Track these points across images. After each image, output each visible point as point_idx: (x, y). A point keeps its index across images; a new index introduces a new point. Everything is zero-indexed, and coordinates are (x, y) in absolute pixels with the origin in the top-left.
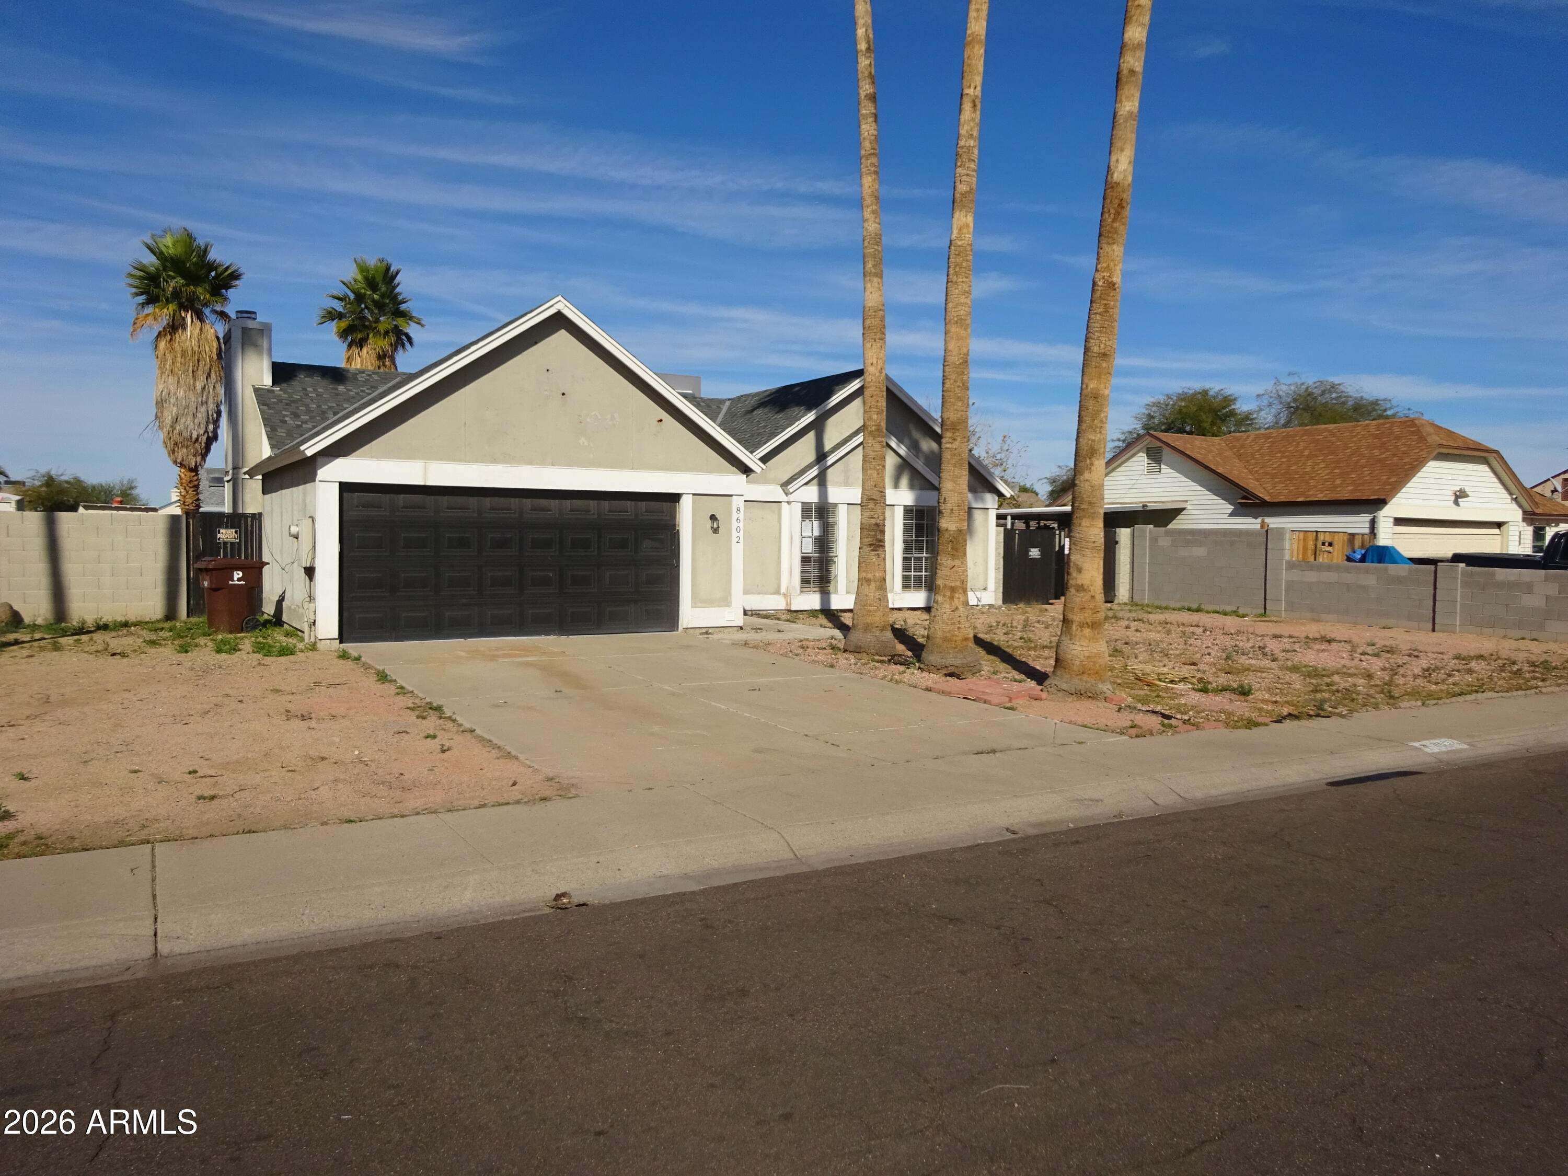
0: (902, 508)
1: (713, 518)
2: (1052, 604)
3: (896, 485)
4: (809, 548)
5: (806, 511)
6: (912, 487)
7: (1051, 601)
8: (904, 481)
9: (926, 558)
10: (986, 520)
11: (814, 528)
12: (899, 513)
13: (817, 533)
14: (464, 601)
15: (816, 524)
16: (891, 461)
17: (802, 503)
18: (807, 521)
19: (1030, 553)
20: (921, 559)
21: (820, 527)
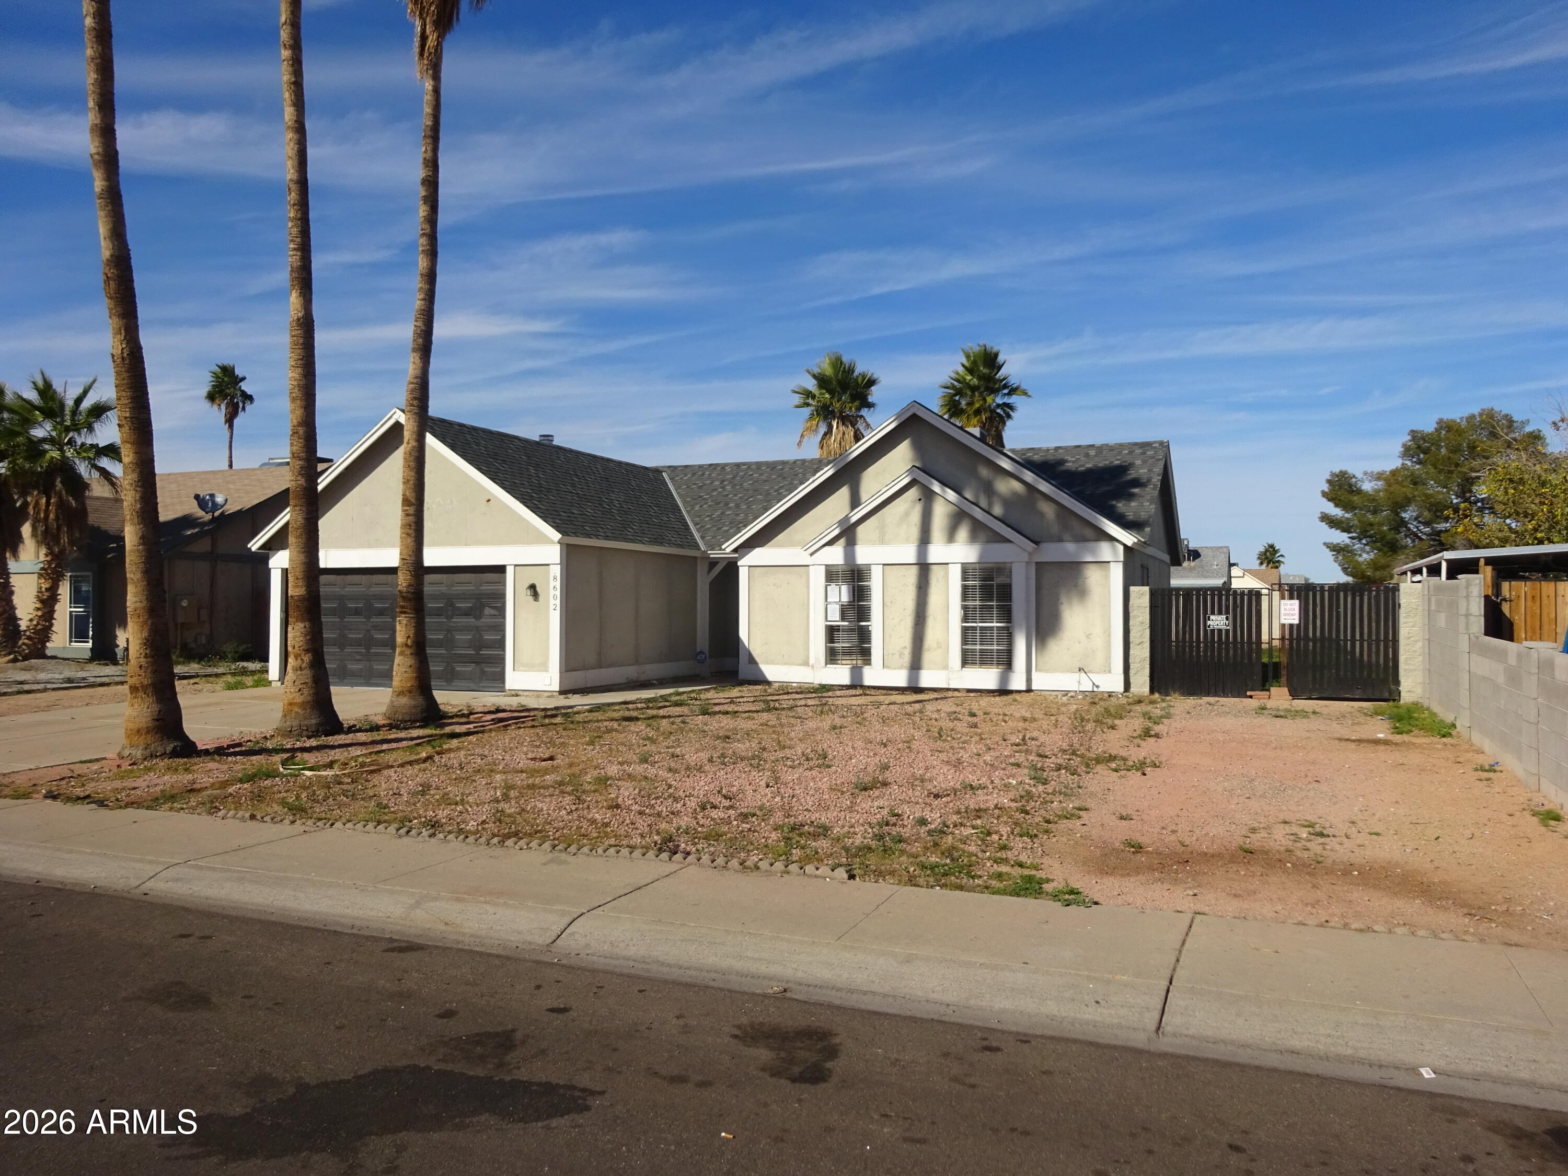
0: (959, 567)
1: (533, 587)
2: (1251, 697)
3: (951, 537)
4: (835, 616)
5: (831, 575)
6: (974, 537)
7: (1249, 693)
8: (963, 533)
9: (998, 627)
10: (1107, 577)
11: (841, 593)
12: (955, 574)
13: (845, 598)
14: (358, 657)
15: (844, 588)
16: (941, 513)
17: (826, 565)
18: (833, 585)
19: (1209, 623)
20: (991, 628)
21: (849, 592)
